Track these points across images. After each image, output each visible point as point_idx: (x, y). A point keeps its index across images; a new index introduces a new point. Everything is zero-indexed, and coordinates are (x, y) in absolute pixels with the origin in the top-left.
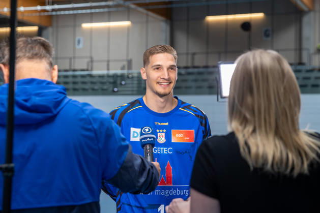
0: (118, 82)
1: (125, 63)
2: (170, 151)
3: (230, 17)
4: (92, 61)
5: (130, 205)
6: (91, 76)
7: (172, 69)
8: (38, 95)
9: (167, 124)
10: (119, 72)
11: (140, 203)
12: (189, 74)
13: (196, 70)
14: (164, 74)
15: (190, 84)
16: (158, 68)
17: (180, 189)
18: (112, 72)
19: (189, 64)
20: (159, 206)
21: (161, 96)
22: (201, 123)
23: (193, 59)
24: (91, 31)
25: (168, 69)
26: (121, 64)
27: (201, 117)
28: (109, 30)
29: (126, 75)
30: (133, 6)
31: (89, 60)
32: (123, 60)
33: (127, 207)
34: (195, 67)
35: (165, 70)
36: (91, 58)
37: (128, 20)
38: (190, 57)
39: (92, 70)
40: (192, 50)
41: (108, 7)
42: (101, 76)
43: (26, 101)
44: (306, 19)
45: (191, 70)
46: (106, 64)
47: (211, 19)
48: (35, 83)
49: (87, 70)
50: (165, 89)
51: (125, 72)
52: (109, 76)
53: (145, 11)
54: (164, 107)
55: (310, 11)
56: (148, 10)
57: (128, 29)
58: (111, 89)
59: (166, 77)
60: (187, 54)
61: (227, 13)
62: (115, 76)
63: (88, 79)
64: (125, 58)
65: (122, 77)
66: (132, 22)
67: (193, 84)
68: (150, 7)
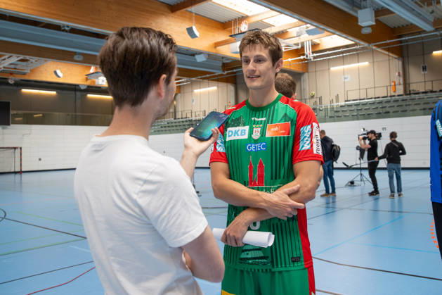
30: (374, 48)
41: (356, 50)
68: (390, 46)
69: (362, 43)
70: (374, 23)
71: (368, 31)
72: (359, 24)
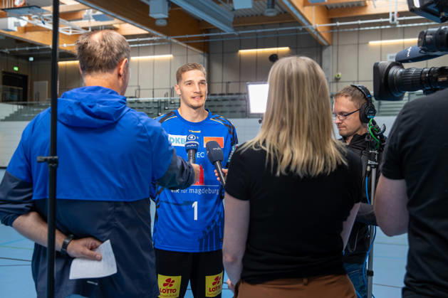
0: (163, 107)
1: (169, 91)
2: (203, 155)
3: (260, 51)
4: (139, 90)
5: (168, 203)
6: (139, 102)
7: (202, 83)
8: (101, 102)
9: (199, 132)
10: (163, 99)
11: (176, 201)
12: (225, 100)
13: (230, 96)
14: (196, 89)
15: (225, 109)
16: (190, 83)
17: (212, 188)
18: (156, 99)
19: (224, 92)
20: (193, 202)
21: (194, 108)
22: (230, 132)
23: (227, 87)
24: (138, 63)
25: (199, 83)
26: (165, 91)
27: (230, 126)
28: (154, 62)
29: (169, 100)
30: (175, 41)
31: (137, 88)
32: (167, 89)
33: (165, 205)
34: (229, 94)
35: (196, 84)
36: (139, 86)
37: (170, 53)
38: (225, 84)
39: (139, 97)
40: (226, 80)
41: (153, 41)
42: (147, 103)
43: (91, 107)
44: (325, 53)
45: (225, 97)
46: (152, 91)
47: (242, 52)
48: (100, 91)
49: (135, 97)
50: (198, 101)
51: (168, 98)
52: (154, 102)
53: (185, 45)
54: (196, 118)
55: (329, 45)
56: (187, 44)
57: (171, 60)
58: (156, 113)
59: (198, 91)
60: (222, 82)
61: (257, 47)
62: (159, 102)
63: (136, 105)
64: (168, 87)
65: (165, 102)
66: (174, 55)
67: (228, 109)
68: (190, 42)
69: (160, 35)
70: (167, 16)
71: (164, 23)
72: (151, 15)
